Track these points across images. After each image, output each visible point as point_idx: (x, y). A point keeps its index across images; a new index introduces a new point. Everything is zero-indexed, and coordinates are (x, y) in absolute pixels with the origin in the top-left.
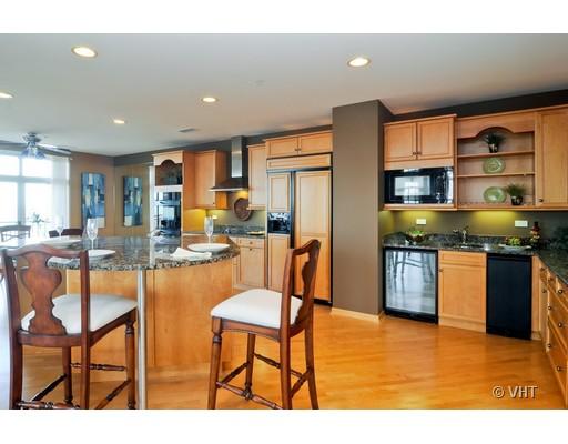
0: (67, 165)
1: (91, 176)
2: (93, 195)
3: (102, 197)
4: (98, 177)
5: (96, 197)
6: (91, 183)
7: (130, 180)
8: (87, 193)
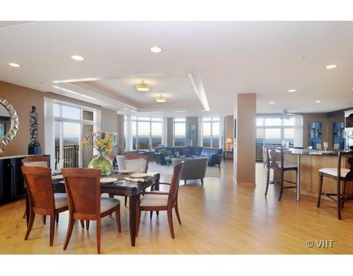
0: (302, 120)
1: (314, 124)
2: (315, 132)
3: (320, 134)
4: (318, 124)
5: (317, 134)
6: (314, 127)
7: (338, 124)
8: (312, 132)
